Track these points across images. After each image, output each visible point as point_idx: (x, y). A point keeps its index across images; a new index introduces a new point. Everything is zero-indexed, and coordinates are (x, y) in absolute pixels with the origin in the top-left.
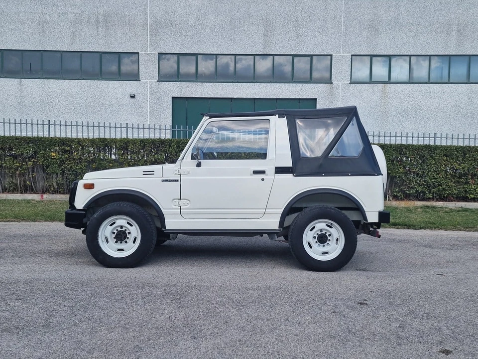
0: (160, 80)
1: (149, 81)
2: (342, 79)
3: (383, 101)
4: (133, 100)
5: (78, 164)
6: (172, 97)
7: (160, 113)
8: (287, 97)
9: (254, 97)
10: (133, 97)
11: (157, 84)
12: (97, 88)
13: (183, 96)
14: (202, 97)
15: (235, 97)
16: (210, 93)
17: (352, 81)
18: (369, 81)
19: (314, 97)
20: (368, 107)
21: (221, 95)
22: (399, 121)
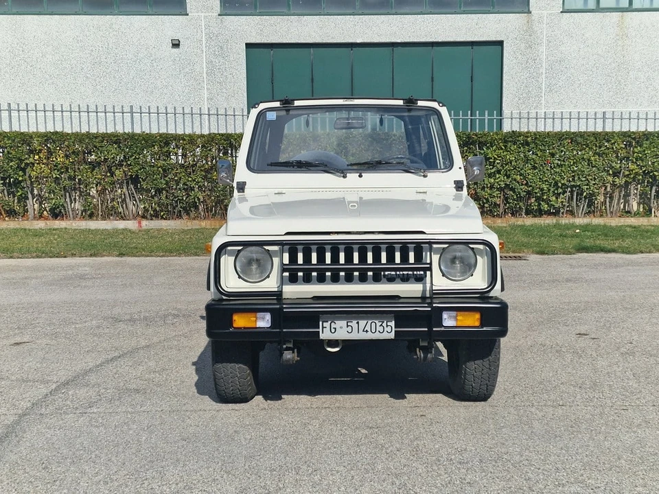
0: (224, 12)
1: (203, 14)
2: (548, 4)
3: (620, 43)
4: (175, 50)
5: (190, 174)
6: (246, 44)
7: (225, 74)
8: (452, 40)
9: (393, 41)
10: (176, 45)
11: (219, 21)
12: (111, 30)
13: (266, 42)
14: (299, 42)
15: (359, 41)
16: (314, 34)
17: (567, 7)
18: (595, 8)
19: (499, 39)
20: (593, 55)
21: (332, 38)
22: (648, 79)
